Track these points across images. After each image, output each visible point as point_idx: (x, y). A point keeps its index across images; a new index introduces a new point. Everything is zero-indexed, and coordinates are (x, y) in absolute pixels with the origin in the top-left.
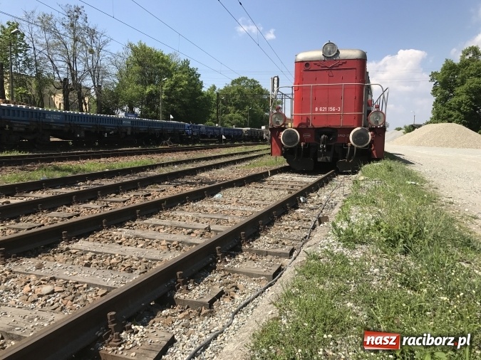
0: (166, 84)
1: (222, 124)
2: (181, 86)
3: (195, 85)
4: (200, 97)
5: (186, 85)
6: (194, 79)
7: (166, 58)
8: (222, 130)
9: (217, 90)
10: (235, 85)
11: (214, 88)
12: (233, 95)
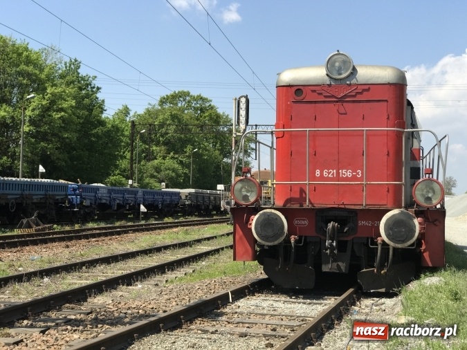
0: (33, 105)
1: (140, 180)
2: (62, 110)
3: (90, 108)
4: (99, 130)
5: (72, 107)
6: (87, 96)
7: (34, 57)
8: (140, 194)
9: (132, 113)
10: (167, 106)
11: (126, 111)
12: (162, 125)
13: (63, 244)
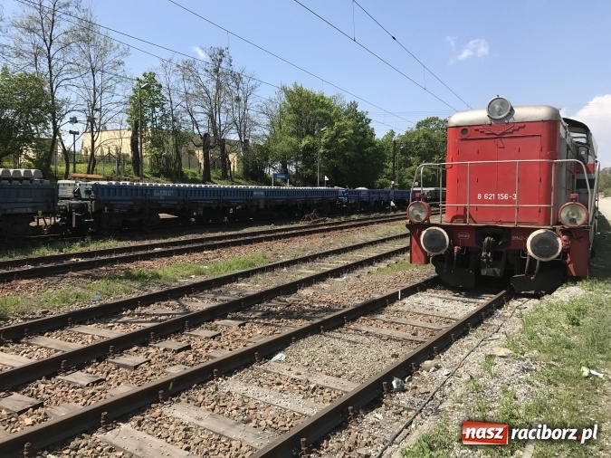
0: (326, 135)
1: (400, 181)
2: (344, 137)
3: (364, 134)
4: (369, 149)
5: (350, 134)
6: (362, 126)
7: (327, 102)
8: (392, 193)
9: (396, 135)
10: (421, 128)
11: (392, 133)
12: (418, 142)
13: (322, 234)
